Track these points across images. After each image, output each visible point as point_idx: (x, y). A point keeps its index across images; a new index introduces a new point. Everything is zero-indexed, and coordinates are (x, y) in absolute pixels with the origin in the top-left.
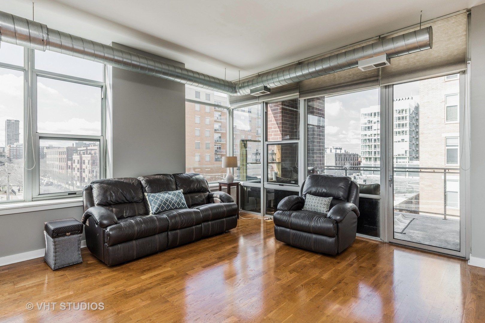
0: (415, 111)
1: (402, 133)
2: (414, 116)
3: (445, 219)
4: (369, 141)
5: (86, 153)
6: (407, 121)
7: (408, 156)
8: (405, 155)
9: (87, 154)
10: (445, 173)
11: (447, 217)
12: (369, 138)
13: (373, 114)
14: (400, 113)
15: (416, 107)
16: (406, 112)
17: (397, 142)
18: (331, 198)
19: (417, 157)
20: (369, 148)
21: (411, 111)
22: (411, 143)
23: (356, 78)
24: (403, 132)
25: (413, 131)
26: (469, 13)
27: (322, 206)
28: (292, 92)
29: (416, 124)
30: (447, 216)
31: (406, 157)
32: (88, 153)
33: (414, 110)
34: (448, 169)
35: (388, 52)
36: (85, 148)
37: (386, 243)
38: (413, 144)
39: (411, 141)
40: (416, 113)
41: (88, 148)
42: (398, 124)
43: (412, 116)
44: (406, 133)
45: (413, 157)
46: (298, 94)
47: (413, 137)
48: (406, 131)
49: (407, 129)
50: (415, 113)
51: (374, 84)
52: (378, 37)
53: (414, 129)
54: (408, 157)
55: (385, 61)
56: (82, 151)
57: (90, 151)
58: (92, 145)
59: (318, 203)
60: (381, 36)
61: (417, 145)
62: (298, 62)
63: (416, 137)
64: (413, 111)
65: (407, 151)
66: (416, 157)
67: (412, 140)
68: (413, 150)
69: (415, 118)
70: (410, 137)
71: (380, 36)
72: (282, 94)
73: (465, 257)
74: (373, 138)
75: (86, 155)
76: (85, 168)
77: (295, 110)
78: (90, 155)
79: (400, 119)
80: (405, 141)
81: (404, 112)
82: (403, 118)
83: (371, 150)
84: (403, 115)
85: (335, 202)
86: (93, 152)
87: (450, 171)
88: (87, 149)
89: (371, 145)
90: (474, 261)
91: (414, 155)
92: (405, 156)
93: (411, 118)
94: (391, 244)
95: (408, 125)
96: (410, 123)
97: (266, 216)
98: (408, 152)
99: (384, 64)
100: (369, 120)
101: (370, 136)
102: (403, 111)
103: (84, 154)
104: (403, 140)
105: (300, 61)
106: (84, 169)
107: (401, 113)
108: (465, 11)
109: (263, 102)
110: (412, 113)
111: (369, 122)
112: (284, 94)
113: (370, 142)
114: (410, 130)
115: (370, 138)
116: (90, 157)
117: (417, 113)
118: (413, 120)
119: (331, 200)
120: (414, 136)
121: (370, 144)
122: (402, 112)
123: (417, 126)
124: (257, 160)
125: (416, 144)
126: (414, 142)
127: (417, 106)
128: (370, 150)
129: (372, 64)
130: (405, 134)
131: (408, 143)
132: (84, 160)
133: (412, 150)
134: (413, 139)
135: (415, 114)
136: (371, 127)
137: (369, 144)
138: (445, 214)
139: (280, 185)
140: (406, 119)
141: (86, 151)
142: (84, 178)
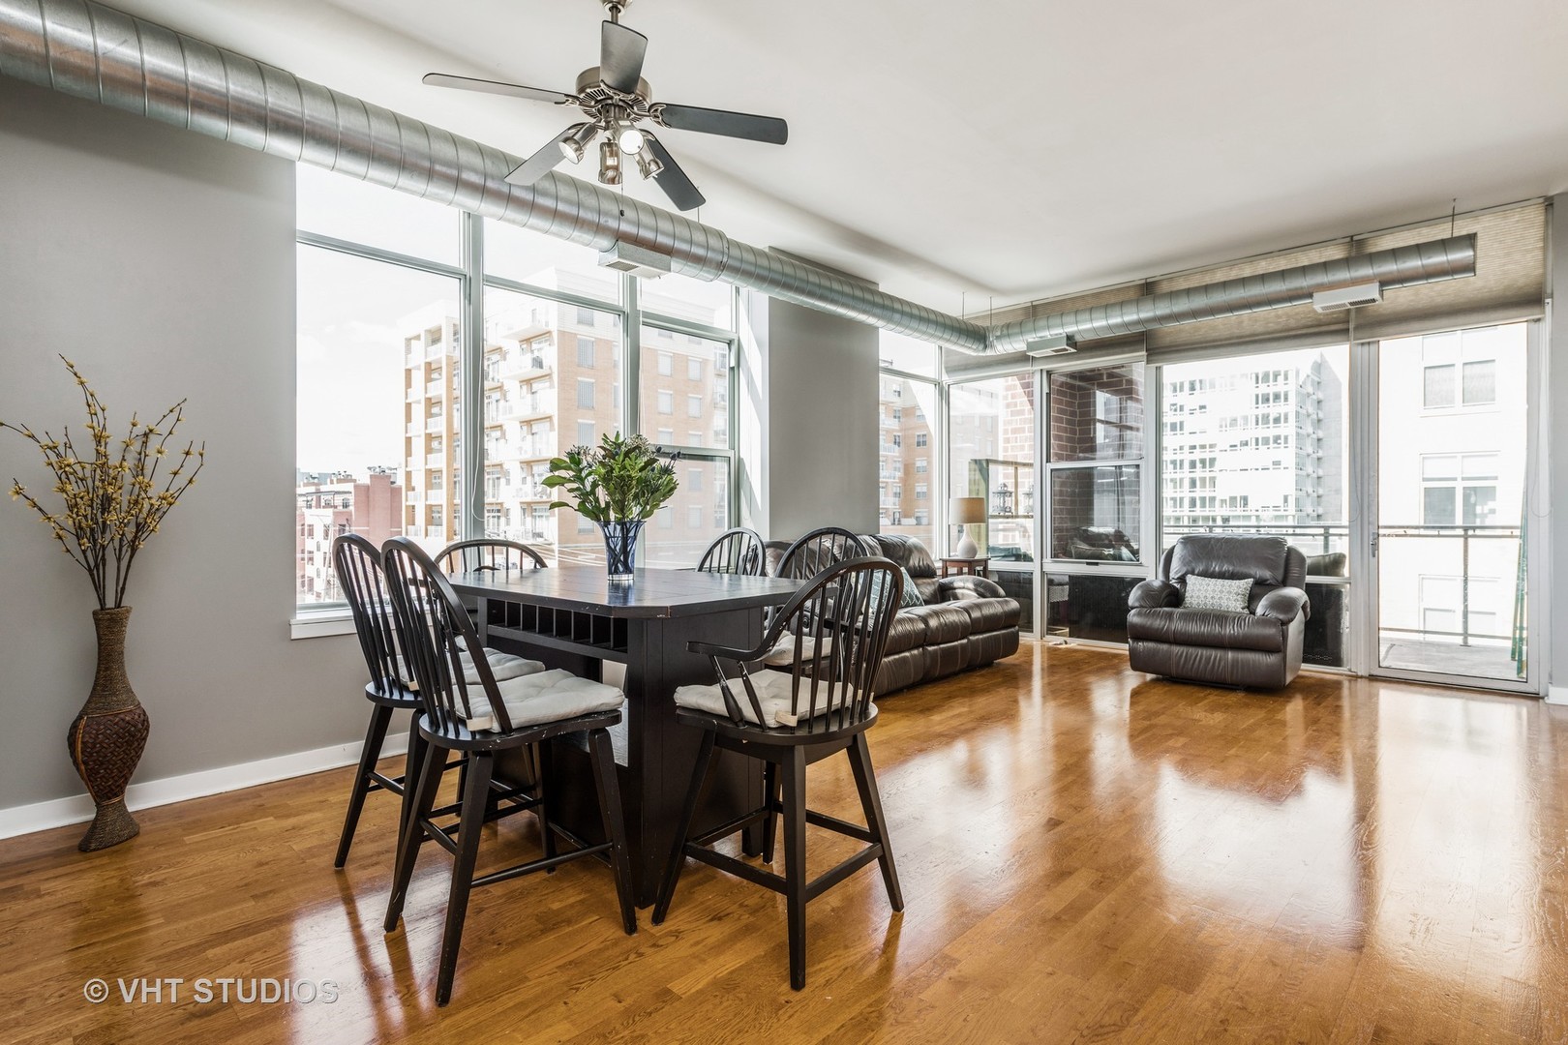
0: (1312, 376)
1: (1275, 442)
2: (1310, 390)
3: (1466, 644)
4: (1175, 468)
5: (314, 503)
6: (1290, 408)
7: (1294, 513)
8: (1282, 509)
9: (318, 505)
10: (1466, 537)
11: (1471, 641)
12: (1174, 457)
13: (1187, 386)
14: (1268, 382)
15: (1316, 362)
16: (1286, 378)
17: (1257, 469)
18: (1251, 581)
19: (1318, 516)
20: (1175, 487)
21: (1302, 378)
22: (1300, 472)
23: (1292, 323)
24: (1277, 439)
25: (1308, 436)
26: (1549, 203)
27: (1233, 597)
28: (1126, 349)
29: (1315, 417)
30: (1469, 638)
31: (1287, 516)
32: (323, 504)
33: (1309, 372)
34: (1474, 528)
35: (1383, 278)
36: (312, 489)
37: (1361, 677)
38: (1308, 475)
39: (1300, 467)
40: (1316, 384)
41: (323, 488)
42: (1263, 415)
43: (1304, 391)
44: (1286, 442)
45: (1308, 515)
46: (1144, 353)
47: (1308, 455)
48: (1286, 438)
49: (1289, 429)
50: (1313, 380)
51: (1339, 338)
52: (1348, 239)
53: (1310, 430)
54: (1294, 516)
55: (1376, 296)
56: (305, 499)
57: (329, 497)
58: (335, 480)
59: (1221, 592)
60: (1355, 238)
61: (1319, 478)
62: (1143, 281)
63: (1315, 456)
64: (1308, 376)
65: (1289, 498)
66: (1315, 514)
67: (1304, 465)
68: (1308, 495)
69: (1315, 397)
70: (1297, 455)
71: (1352, 237)
72: (1099, 353)
73: (1536, 692)
74: (1187, 457)
75: (314, 510)
76: (314, 549)
77: (1079, 386)
78: (330, 511)
79: (1268, 400)
80: (1282, 467)
81: (1281, 378)
82: (1277, 397)
83: (1182, 495)
84: (1276, 389)
85: (1258, 590)
86: (338, 500)
87: (1478, 532)
88: (318, 492)
89: (1181, 480)
90: (1558, 695)
91: (1310, 510)
92: (1282, 513)
93: (1303, 397)
94: (1373, 678)
95: (1292, 418)
96: (1297, 413)
97: (1048, 637)
98: (1292, 501)
99: (1374, 301)
100: (1175, 405)
101: (1178, 451)
102: (1276, 376)
103: (310, 507)
104: (1277, 463)
105: (1148, 281)
106: (310, 552)
107: (1271, 383)
108: (1541, 200)
109: (1041, 370)
110: (1304, 383)
111: (1176, 410)
112: (1104, 352)
113: (1178, 470)
114: (1298, 434)
115: (1178, 457)
116: (331, 514)
117: (1319, 383)
118: (1309, 402)
119: (1250, 585)
120: (1310, 450)
121: (1178, 476)
122: (1275, 380)
123: (1319, 421)
124: (1005, 509)
125: (1315, 475)
126: (1310, 470)
127: (1319, 361)
128: (1178, 495)
129: (1346, 301)
130: (1283, 445)
131: (1292, 473)
132: (310, 526)
133: (1304, 493)
134: (1308, 462)
135: (1313, 385)
136: (1181, 423)
137: (1174, 476)
138: (1466, 634)
139: (1088, 564)
140: (1286, 399)
141: (314, 497)
142: (311, 580)
